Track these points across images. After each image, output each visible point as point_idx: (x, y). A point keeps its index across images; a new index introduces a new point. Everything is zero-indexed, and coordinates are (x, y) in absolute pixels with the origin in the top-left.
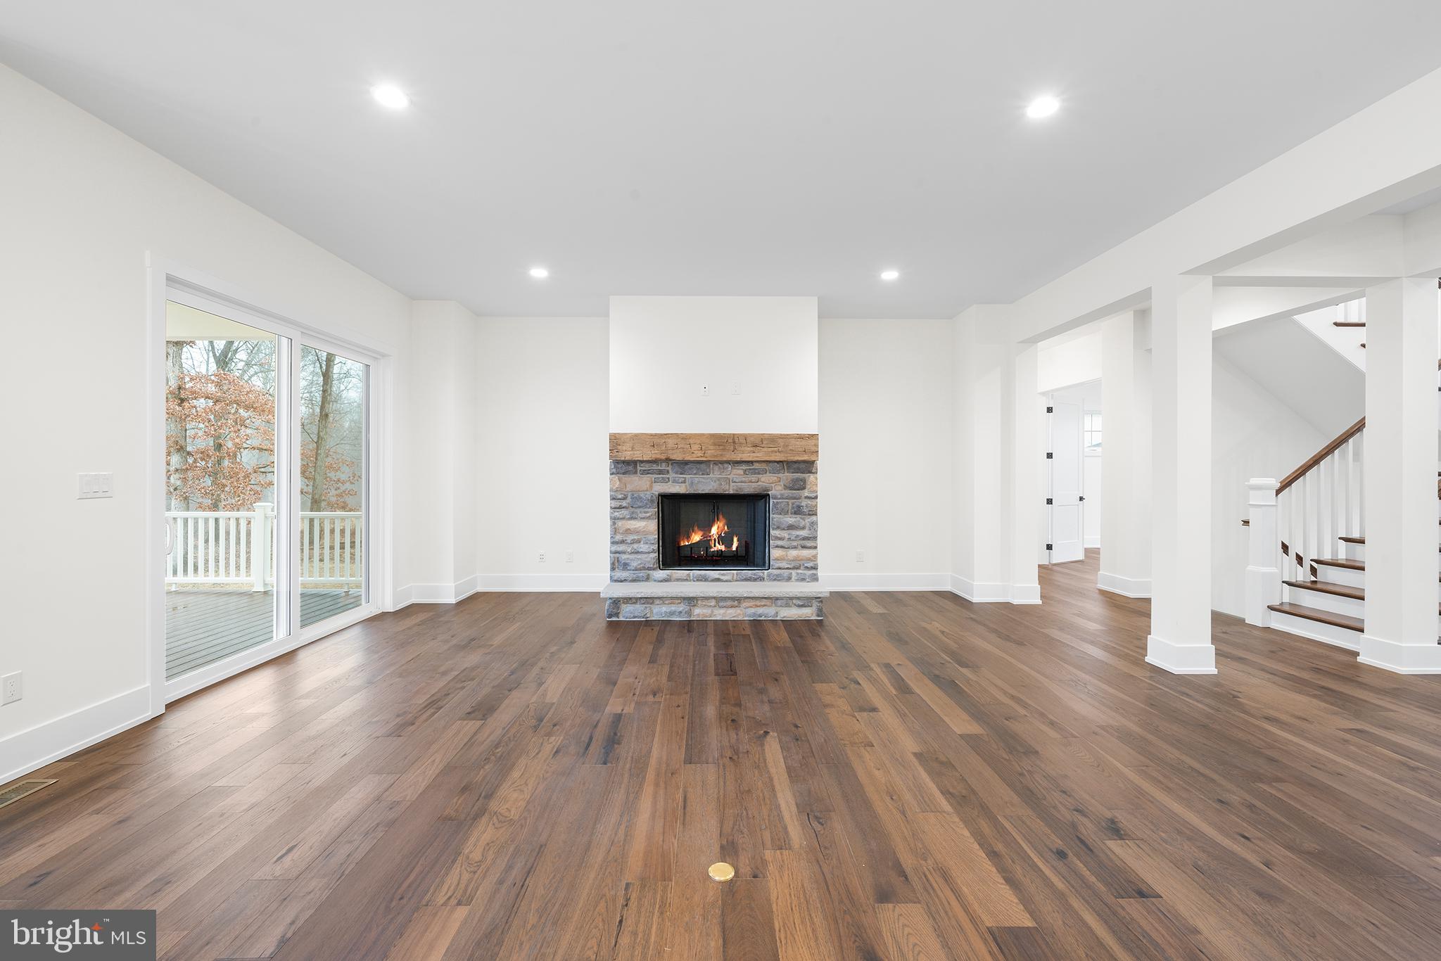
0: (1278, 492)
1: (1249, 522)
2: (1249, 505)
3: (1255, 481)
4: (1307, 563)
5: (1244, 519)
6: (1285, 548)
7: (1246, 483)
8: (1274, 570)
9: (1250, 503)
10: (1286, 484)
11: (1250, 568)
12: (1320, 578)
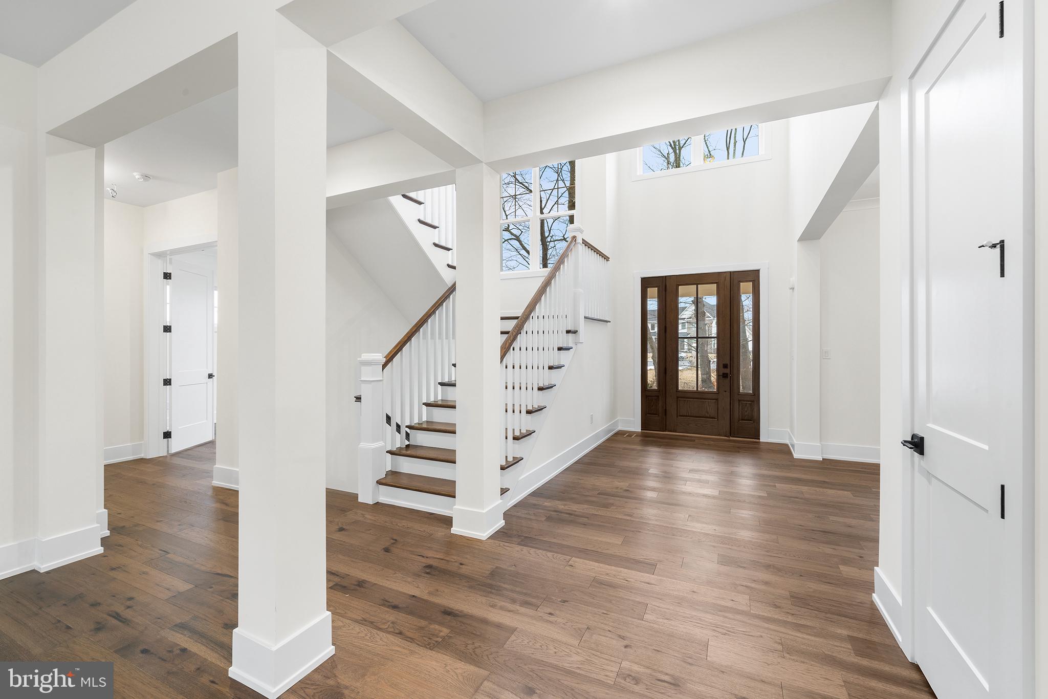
0: (384, 366)
1: (360, 398)
2: (361, 381)
3: (366, 356)
4: (404, 430)
5: (357, 394)
6: (388, 419)
7: (358, 359)
8: (381, 444)
9: (362, 379)
10: (390, 359)
11: (363, 445)
12: (412, 442)
